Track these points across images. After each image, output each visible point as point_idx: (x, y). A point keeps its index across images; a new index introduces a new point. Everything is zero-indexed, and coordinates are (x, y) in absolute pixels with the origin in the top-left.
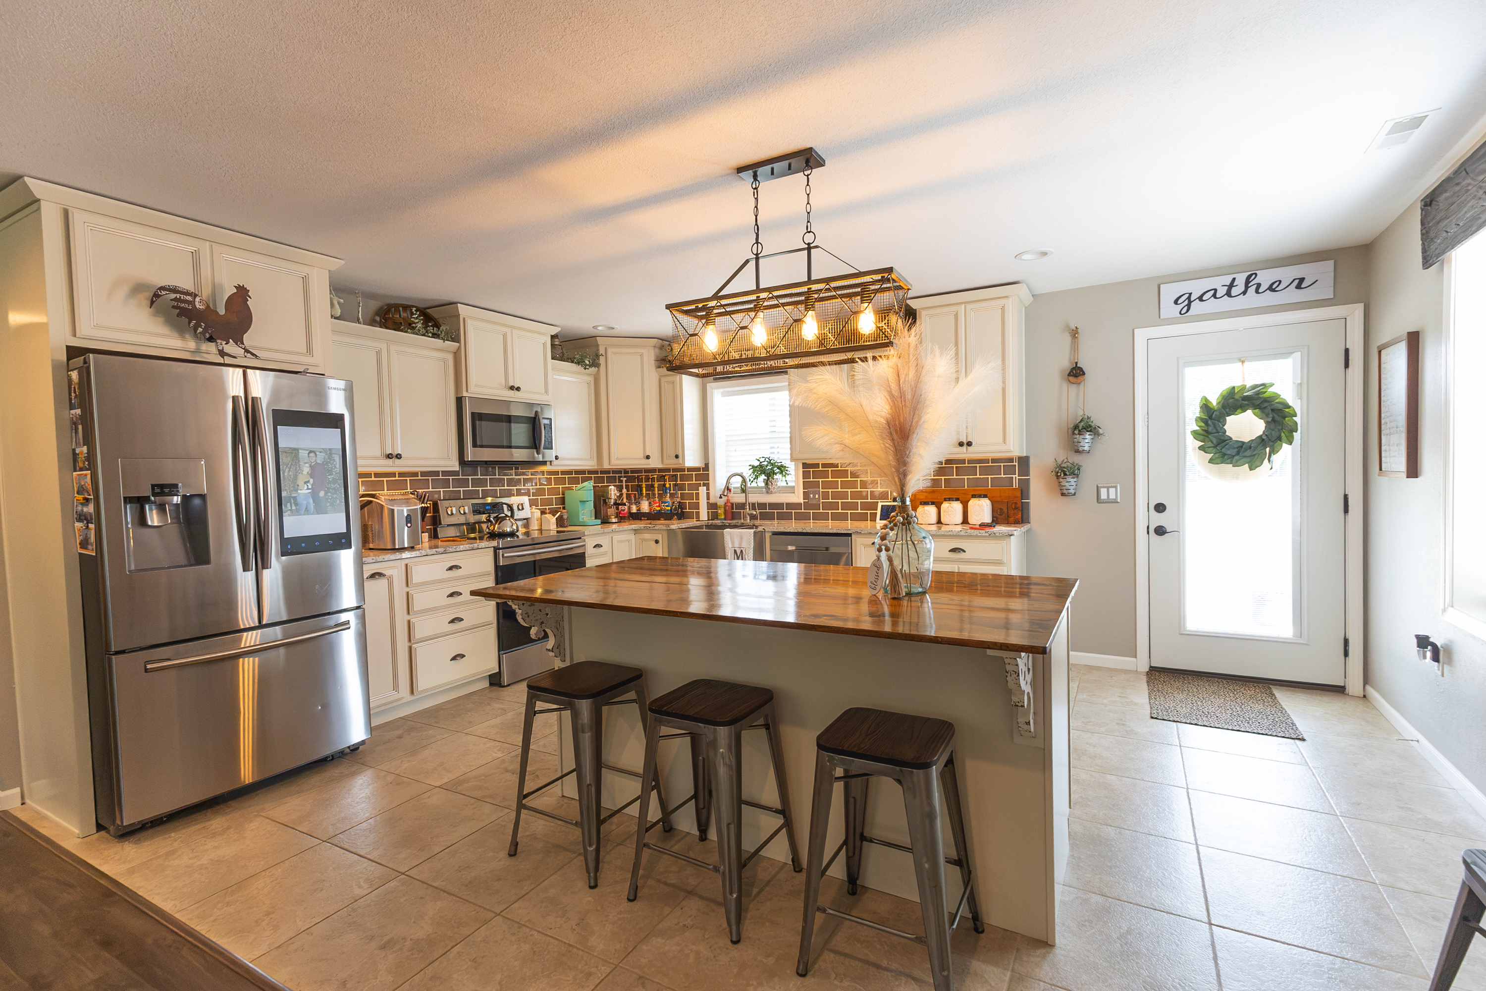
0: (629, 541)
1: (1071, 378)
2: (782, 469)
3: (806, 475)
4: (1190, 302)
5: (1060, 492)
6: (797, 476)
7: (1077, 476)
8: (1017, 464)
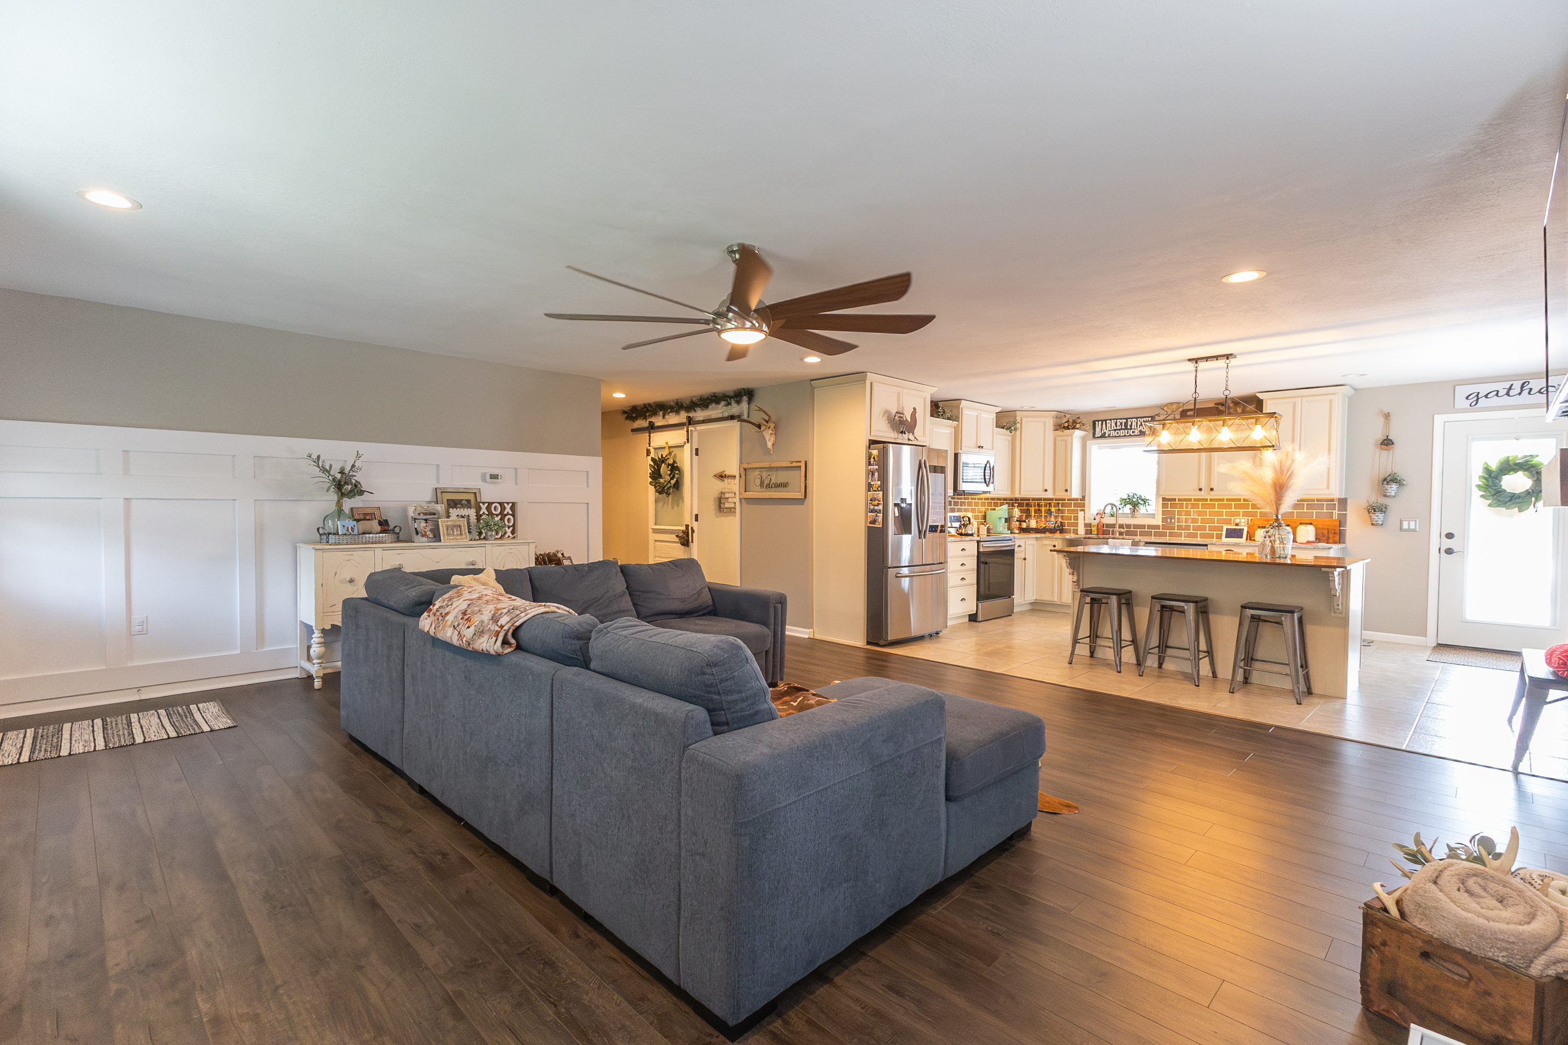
0: (1034, 545)
1: (1383, 446)
2: (1145, 501)
3: (1164, 506)
4: (1478, 399)
5: (1370, 523)
6: (1157, 506)
7: (1385, 512)
8: (1337, 503)
